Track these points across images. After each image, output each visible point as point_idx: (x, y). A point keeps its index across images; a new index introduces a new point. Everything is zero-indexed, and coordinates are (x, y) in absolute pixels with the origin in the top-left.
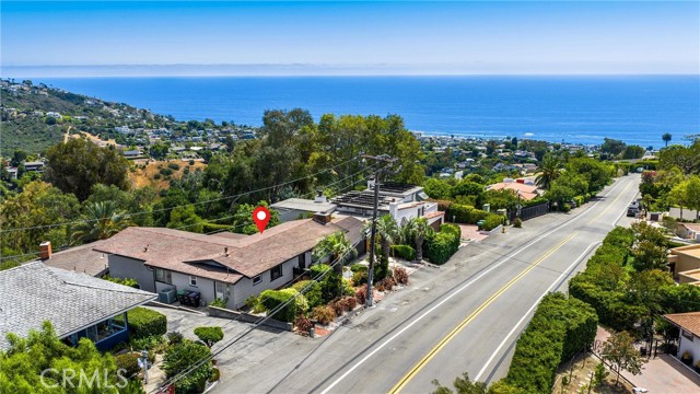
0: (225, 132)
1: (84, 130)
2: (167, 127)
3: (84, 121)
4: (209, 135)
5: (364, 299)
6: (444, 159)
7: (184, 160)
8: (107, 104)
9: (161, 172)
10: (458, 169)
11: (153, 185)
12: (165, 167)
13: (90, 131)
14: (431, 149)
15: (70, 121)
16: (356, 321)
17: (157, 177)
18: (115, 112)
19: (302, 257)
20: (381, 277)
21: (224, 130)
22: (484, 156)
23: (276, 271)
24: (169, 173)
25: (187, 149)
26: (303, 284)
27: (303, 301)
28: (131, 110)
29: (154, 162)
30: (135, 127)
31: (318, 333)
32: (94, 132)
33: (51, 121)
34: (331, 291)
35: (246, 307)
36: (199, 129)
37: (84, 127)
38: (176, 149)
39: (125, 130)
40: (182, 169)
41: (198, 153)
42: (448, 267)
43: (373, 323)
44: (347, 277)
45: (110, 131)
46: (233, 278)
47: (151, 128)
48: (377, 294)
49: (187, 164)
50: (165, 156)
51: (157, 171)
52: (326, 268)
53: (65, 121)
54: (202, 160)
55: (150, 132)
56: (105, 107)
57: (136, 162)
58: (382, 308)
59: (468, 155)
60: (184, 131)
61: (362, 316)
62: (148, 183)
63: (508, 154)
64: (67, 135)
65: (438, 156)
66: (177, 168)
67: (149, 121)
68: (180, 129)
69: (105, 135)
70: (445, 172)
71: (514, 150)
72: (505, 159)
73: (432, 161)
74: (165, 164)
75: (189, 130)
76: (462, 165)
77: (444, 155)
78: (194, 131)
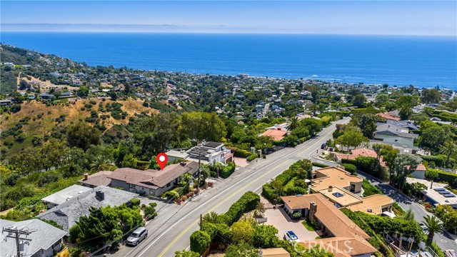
0: (121, 76)
1: (29, 74)
2: (84, 72)
3: (29, 69)
4: (112, 77)
5: (196, 193)
6: (259, 95)
7: (99, 98)
8: (43, 56)
9: (85, 106)
10: (267, 102)
11: (80, 114)
12: (87, 103)
13: (33, 75)
14: (251, 88)
15: (20, 69)
16: (193, 200)
17: (83, 109)
18: (48, 60)
19: (177, 179)
20: (203, 185)
21: (121, 74)
22: (283, 93)
23: (168, 185)
24: (90, 107)
25: (101, 90)
26: (177, 189)
27: (177, 194)
28: (58, 59)
29: (80, 100)
30: (63, 73)
31: (182, 203)
32: (36, 75)
33: (8, 69)
34: (186, 191)
35: (160, 196)
36: (105, 73)
37: (30, 73)
38: (93, 91)
39: (57, 74)
40: (98, 104)
41: (107, 93)
42: (228, 180)
43: (198, 201)
44: (191, 186)
45: (47, 75)
46: (156, 188)
47: (73, 73)
48: (201, 191)
49: (101, 101)
50: (87, 96)
51: (83, 106)
52: (185, 183)
53: (17, 69)
54: (110, 98)
55: (73, 76)
56: (41, 57)
57: (69, 100)
58: (202, 195)
59: (273, 93)
60: (95, 75)
61: (196, 198)
62: (78, 113)
63: (296, 93)
64: (18, 78)
65: (256, 93)
66: (95, 103)
67: (72, 68)
68: (92, 73)
69: (43, 77)
70: (259, 104)
71: (300, 90)
72: (294, 97)
73: (252, 97)
74: (87, 101)
75: (98, 74)
76: (269, 99)
77: (260, 93)
78: (101, 75)
